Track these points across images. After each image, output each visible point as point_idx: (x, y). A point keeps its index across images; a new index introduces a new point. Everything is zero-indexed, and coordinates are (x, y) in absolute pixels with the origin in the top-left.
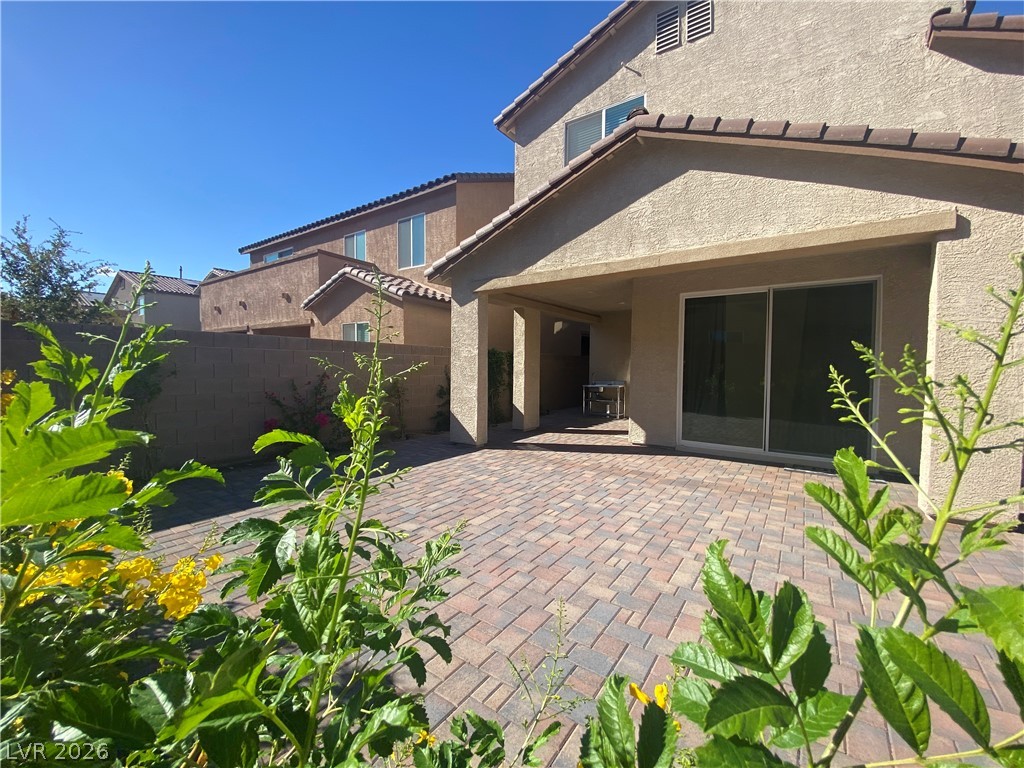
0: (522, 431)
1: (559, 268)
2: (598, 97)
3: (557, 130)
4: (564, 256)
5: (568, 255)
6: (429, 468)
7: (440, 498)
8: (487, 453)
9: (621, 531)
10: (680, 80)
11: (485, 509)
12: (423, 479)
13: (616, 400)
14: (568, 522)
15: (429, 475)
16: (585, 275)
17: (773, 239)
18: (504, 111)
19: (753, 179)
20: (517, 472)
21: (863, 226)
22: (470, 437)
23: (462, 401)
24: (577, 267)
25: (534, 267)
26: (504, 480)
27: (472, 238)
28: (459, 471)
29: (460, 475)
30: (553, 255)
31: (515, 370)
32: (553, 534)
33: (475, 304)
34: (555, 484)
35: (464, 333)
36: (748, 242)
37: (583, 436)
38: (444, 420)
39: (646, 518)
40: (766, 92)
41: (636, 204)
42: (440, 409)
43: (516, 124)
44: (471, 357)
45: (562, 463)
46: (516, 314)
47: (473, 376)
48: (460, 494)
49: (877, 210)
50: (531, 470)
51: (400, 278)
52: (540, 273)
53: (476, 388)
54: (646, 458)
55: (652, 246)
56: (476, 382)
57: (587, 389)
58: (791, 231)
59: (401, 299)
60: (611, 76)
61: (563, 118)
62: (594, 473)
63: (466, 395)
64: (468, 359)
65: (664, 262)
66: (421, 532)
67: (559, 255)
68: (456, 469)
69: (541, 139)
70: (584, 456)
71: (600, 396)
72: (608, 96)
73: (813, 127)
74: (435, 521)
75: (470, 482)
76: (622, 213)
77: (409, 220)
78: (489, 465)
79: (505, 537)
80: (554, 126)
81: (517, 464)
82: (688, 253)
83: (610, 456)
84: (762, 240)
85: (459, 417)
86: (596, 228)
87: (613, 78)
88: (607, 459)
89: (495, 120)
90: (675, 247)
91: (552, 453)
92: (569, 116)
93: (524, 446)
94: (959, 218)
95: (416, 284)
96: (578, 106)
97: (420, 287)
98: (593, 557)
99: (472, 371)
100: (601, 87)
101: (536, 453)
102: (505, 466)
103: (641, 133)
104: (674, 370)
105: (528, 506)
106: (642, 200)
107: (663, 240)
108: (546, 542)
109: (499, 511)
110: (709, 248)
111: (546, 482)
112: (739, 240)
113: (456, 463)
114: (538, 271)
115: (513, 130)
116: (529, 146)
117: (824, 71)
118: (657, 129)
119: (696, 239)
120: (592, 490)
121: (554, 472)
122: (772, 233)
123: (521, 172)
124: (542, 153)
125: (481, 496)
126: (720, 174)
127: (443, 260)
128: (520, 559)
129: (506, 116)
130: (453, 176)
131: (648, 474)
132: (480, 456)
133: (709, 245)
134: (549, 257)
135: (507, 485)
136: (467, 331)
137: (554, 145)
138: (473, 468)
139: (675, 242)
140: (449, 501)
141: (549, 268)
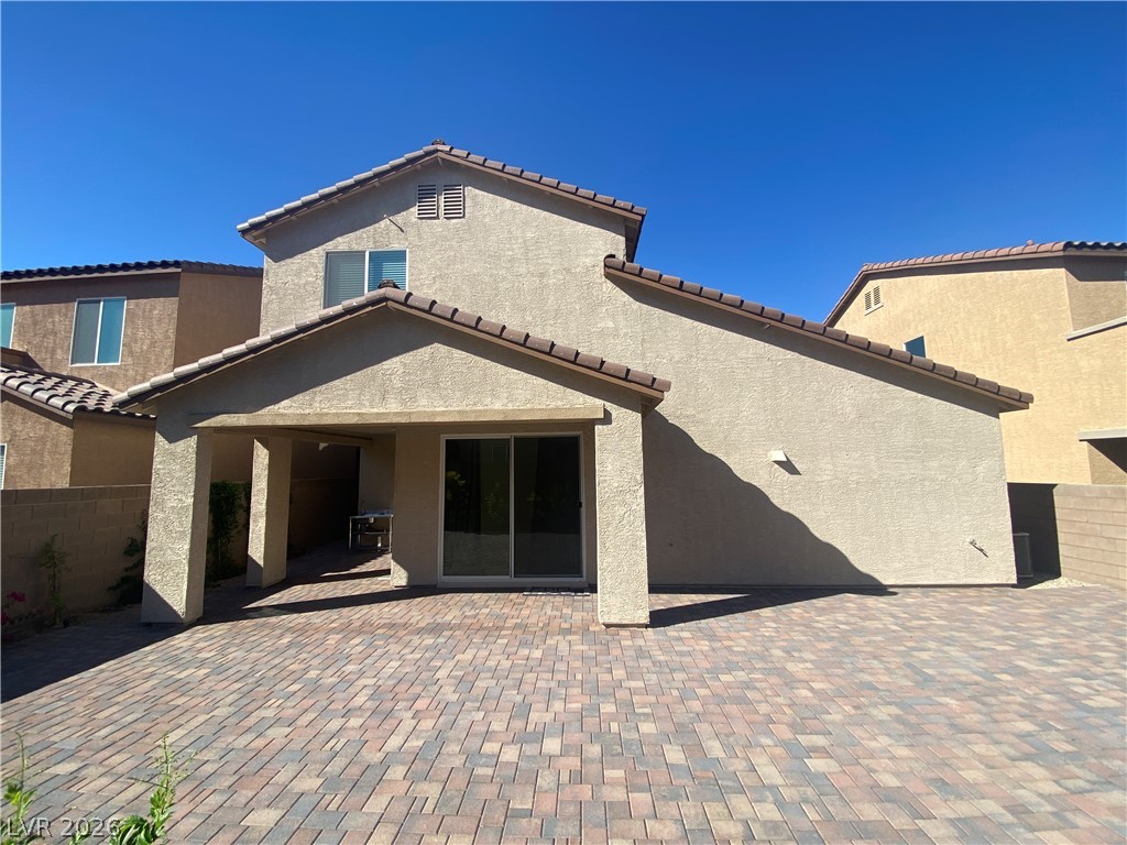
0: (259, 588)
1: (307, 411)
2: (361, 238)
3: (317, 255)
4: (313, 399)
5: (318, 399)
6: (102, 671)
7: (117, 716)
8: (200, 632)
9: (350, 705)
10: (438, 247)
11: (182, 720)
12: (90, 691)
13: (388, 531)
14: (291, 711)
15: (100, 684)
16: (336, 422)
17: (498, 411)
18: (252, 221)
19: (484, 361)
20: (240, 654)
21: (552, 409)
22: (175, 612)
23: (165, 566)
24: (327, 414)
25: (277, 406)
26: (219, 670)
27: (194, 366)
28: (150, 670)
29: (152, 675)
30: (299, 397)
31: (253, 511)
32: (270, 732)
33: (193, 441)
34: (287, 663)
35: (172, 478)
36: (480, 411)
37: (341, 584)
38: (132, 587)
39: (380, 682)
40: (504, 279)
41: (389, 362)
42: (128, 573)
43: (266, 235)
44: (182, 508)
45: (302, 630)
46: (257, 443)
47: (184, 532)
48: (147, 705)
49: (562, 399)
50: (259, 649)
51: (73, 378)
52: (286, 415)
53: (187, 547)
54: (403, 604)
55: (403, 403)
56: (188, 540)
57: (355, 521)
58: (510, 407)
59: (71, 417)
60: (375, 223)
61: (324, 246)
62: (340, 636)
63: (170, 556)
64: (179, 511)
65: (414, 419)
66: (84, 772)
67: (307, 398)
68: (146, 667)
69: (298, 259)
70: (333, 614)
71: (371, 528)
72: (372, 240)
73: (519, 334)
74: (106, 753)
75: (166, 683)
76: (376, 367)
77: (99, 302)
78: (199, 651)
79: (205, 751)
80: (313, 251)
81: (243, 643)
82: (434, 414)
83: (365, 609)
84: (491, 411)
85: (157, 588)
86: (348, 377)
87: (377, 225)
88: (358, 614)
89: (239, 227)
90: (424, 406)
91: (295, 615)
92: (330, 246)
93: (259, 612)
94: (605, 410)
95: (101, 387)
96: (340, 239)
97: (106, 395)
98: (309, 747)
99: (181, 523)
100: (365, 229)
101: (273, 620)
102: (223, 650)
103: (390, 303)
104: (436, 508)
105: (245, 701)
106: (394, 360)
107: (414, 399)
108: (260, 743)
109: (202, 718)
110: (452, 412)
111: (276, 661)
112: (475, 408)
113: (149, 657)
114: (282, 411)
115: (264, 240)
116: (283, 263)
117: (542, 275)
118: (405, 304)
119: (442, 402)
120: (331, 660)
121: (290, 645)
122: (498, 406)
123: (271, 287)
124: (298, 274)
125: (179, 701)
126: (459, 352)
127: (146, 385)
128: (222, 774)
129: (254, 227)
130: (177, 264)
131: (400, 625)
132: (189, 638)
133: (452, 409)
134: (295, 398)
135: (221, 677)
136: (177, 475)
137: (312, 269)
138: (175, 661)
139: (424, 402)
140: (130, 719)
141: (292, 410)
